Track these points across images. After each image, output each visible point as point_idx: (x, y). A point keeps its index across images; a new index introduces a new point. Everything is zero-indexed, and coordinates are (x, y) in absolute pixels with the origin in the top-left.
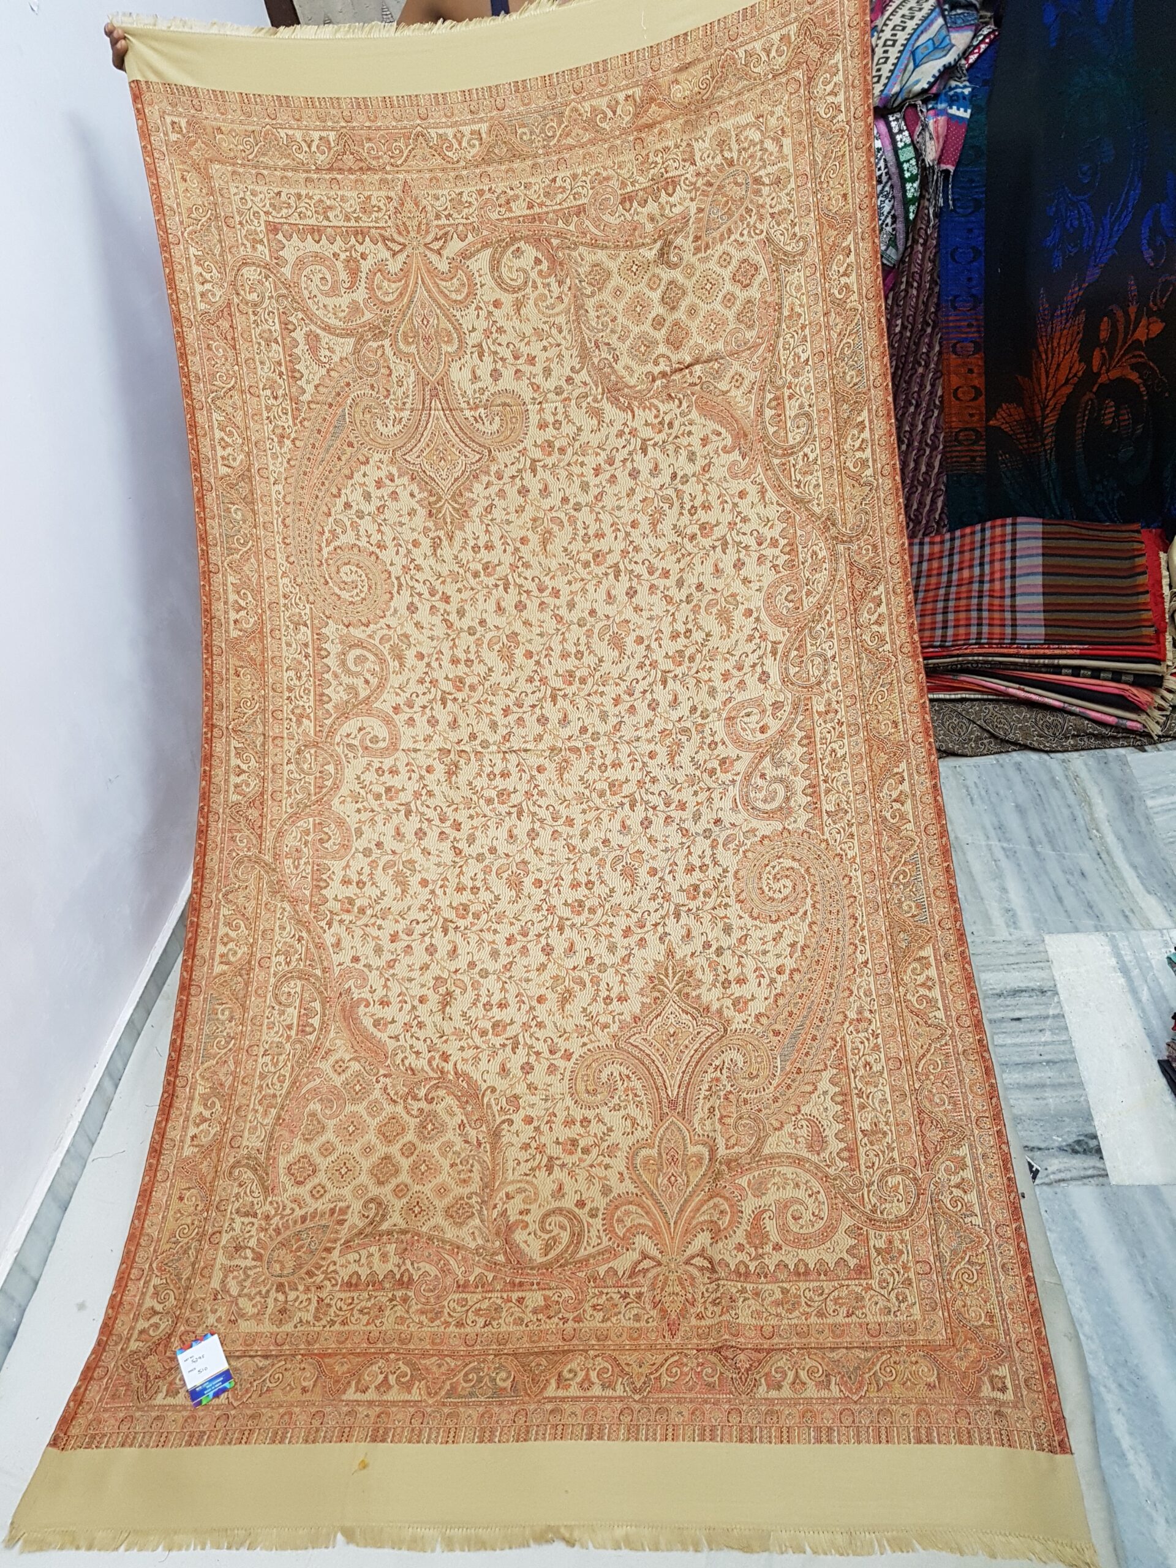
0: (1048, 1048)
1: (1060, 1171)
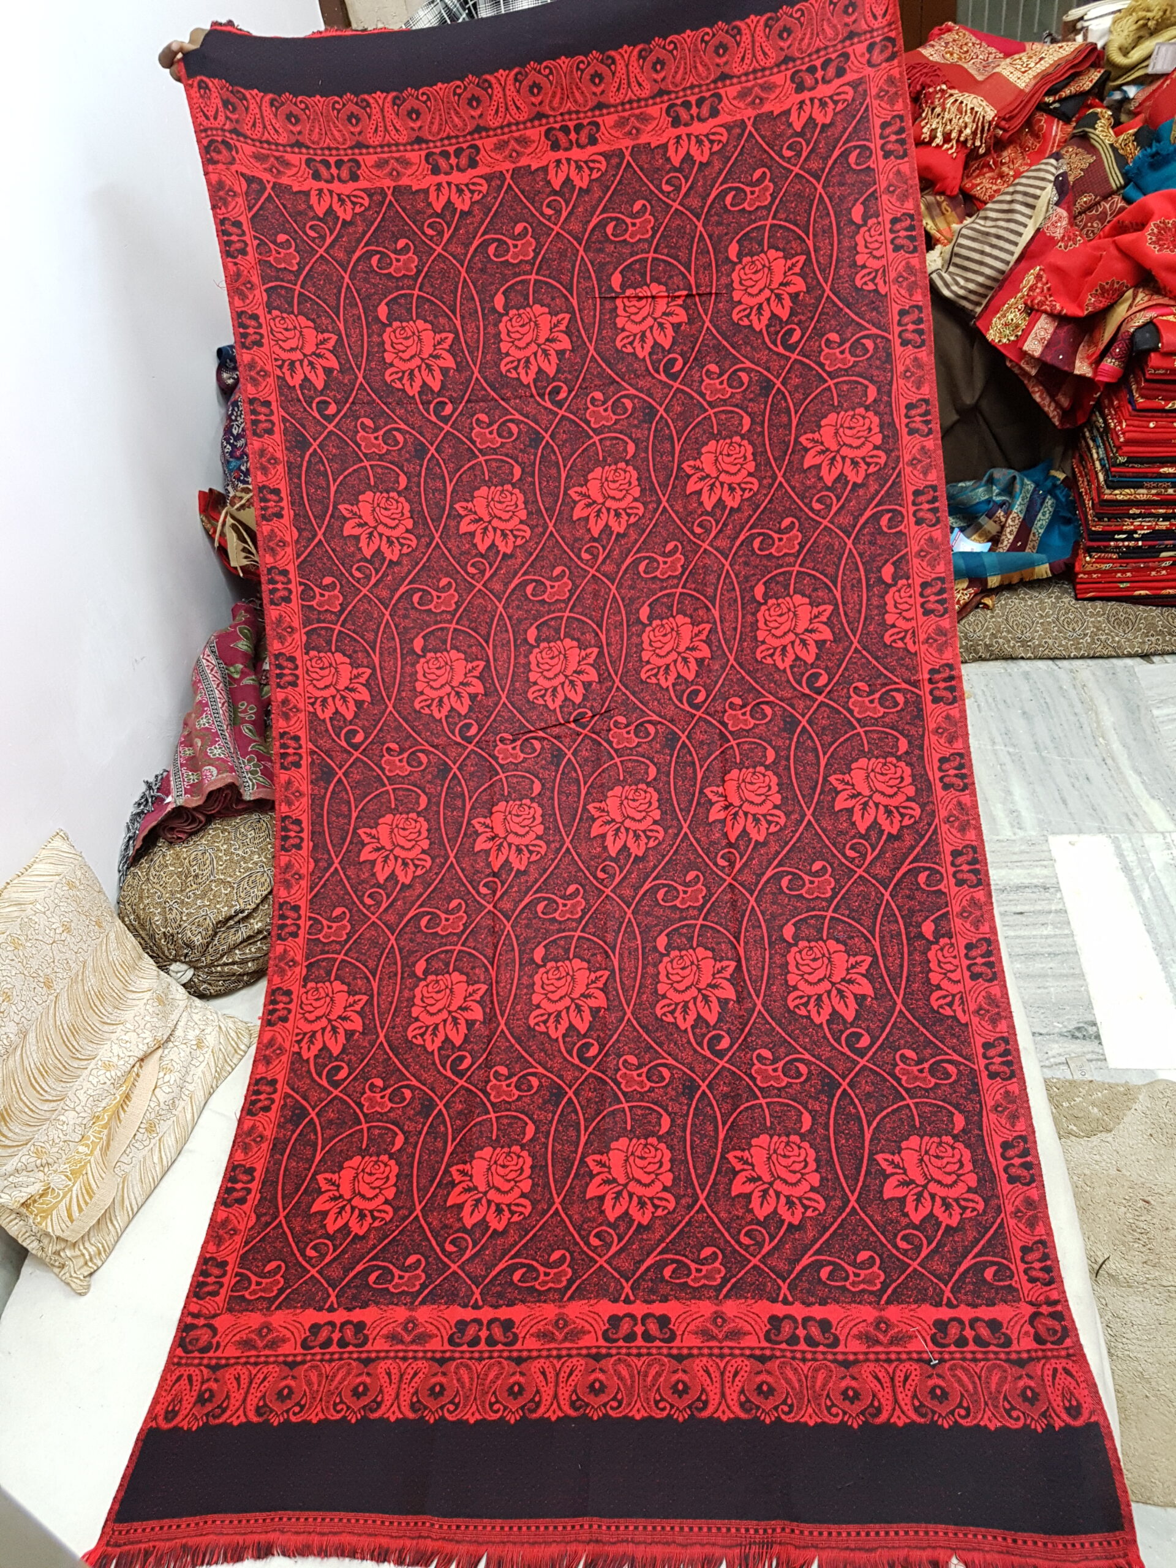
0: (1049, 941)
1: (1059, 1055)
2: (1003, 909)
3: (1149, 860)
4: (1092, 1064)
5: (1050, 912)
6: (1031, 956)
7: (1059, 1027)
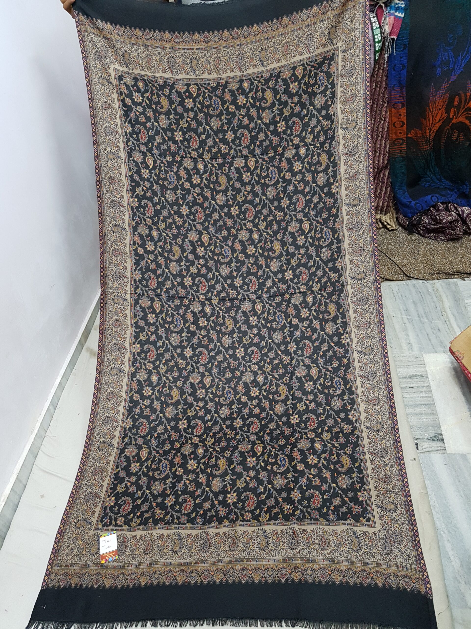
0: (424, 399)
1: (427, 448)
2: (405, 385)
4: (440, 452)
5: (424, 387)
6: (416, 406)
7: (427, 436)
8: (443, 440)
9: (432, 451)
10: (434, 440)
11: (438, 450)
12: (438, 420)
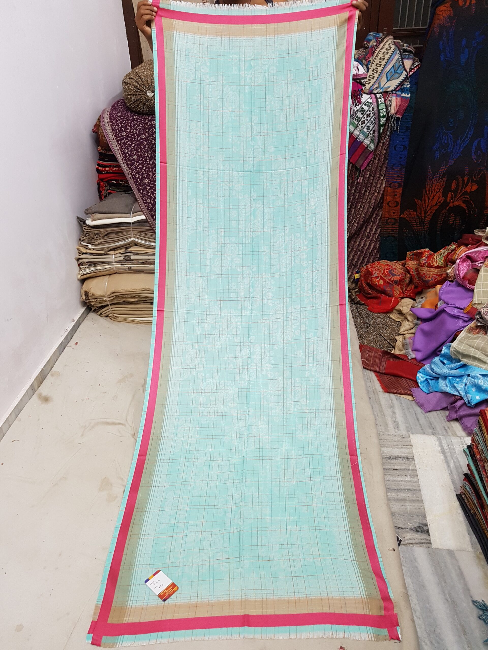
0: (408, 483)
1: (410, 539)
2: (388, 467)
3: (454, 449)
4: (425, 545)
5: (409, 470)
6: (399, 490)
7: (410, 525)
8: (428, 532)
9: (415, 543)
10: (418, 531)
11: (423, 543)
12: (424, 509)
